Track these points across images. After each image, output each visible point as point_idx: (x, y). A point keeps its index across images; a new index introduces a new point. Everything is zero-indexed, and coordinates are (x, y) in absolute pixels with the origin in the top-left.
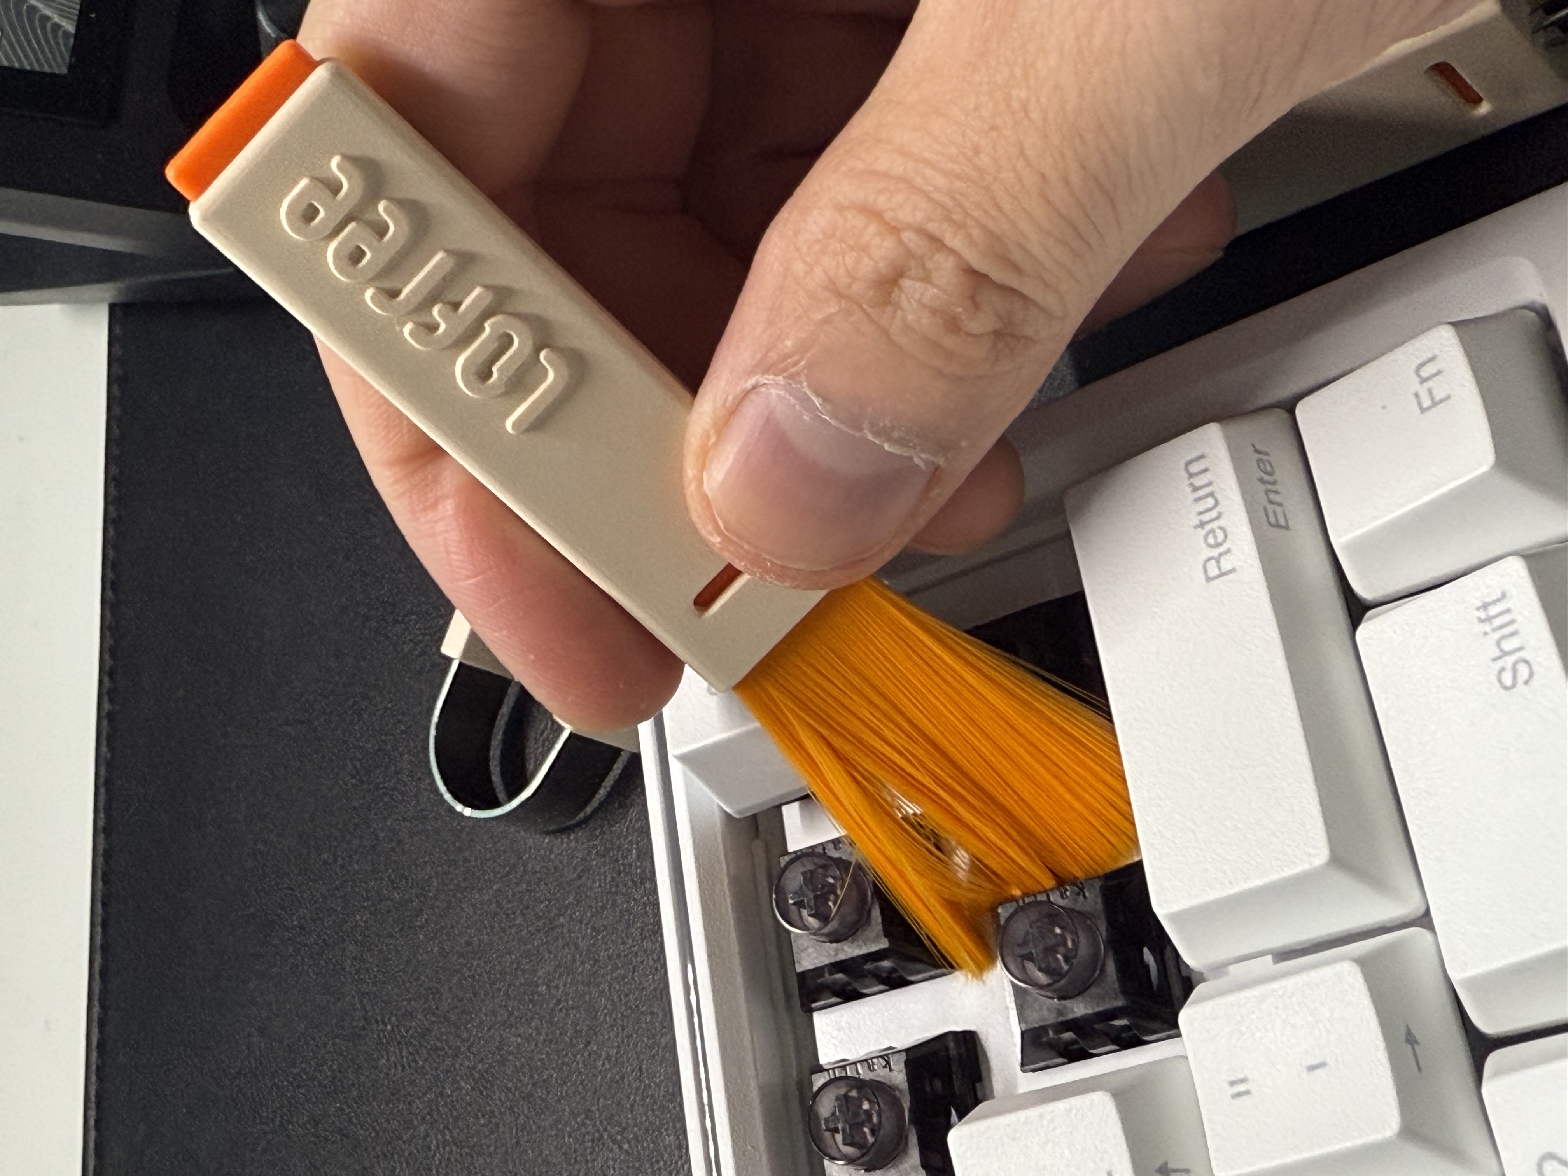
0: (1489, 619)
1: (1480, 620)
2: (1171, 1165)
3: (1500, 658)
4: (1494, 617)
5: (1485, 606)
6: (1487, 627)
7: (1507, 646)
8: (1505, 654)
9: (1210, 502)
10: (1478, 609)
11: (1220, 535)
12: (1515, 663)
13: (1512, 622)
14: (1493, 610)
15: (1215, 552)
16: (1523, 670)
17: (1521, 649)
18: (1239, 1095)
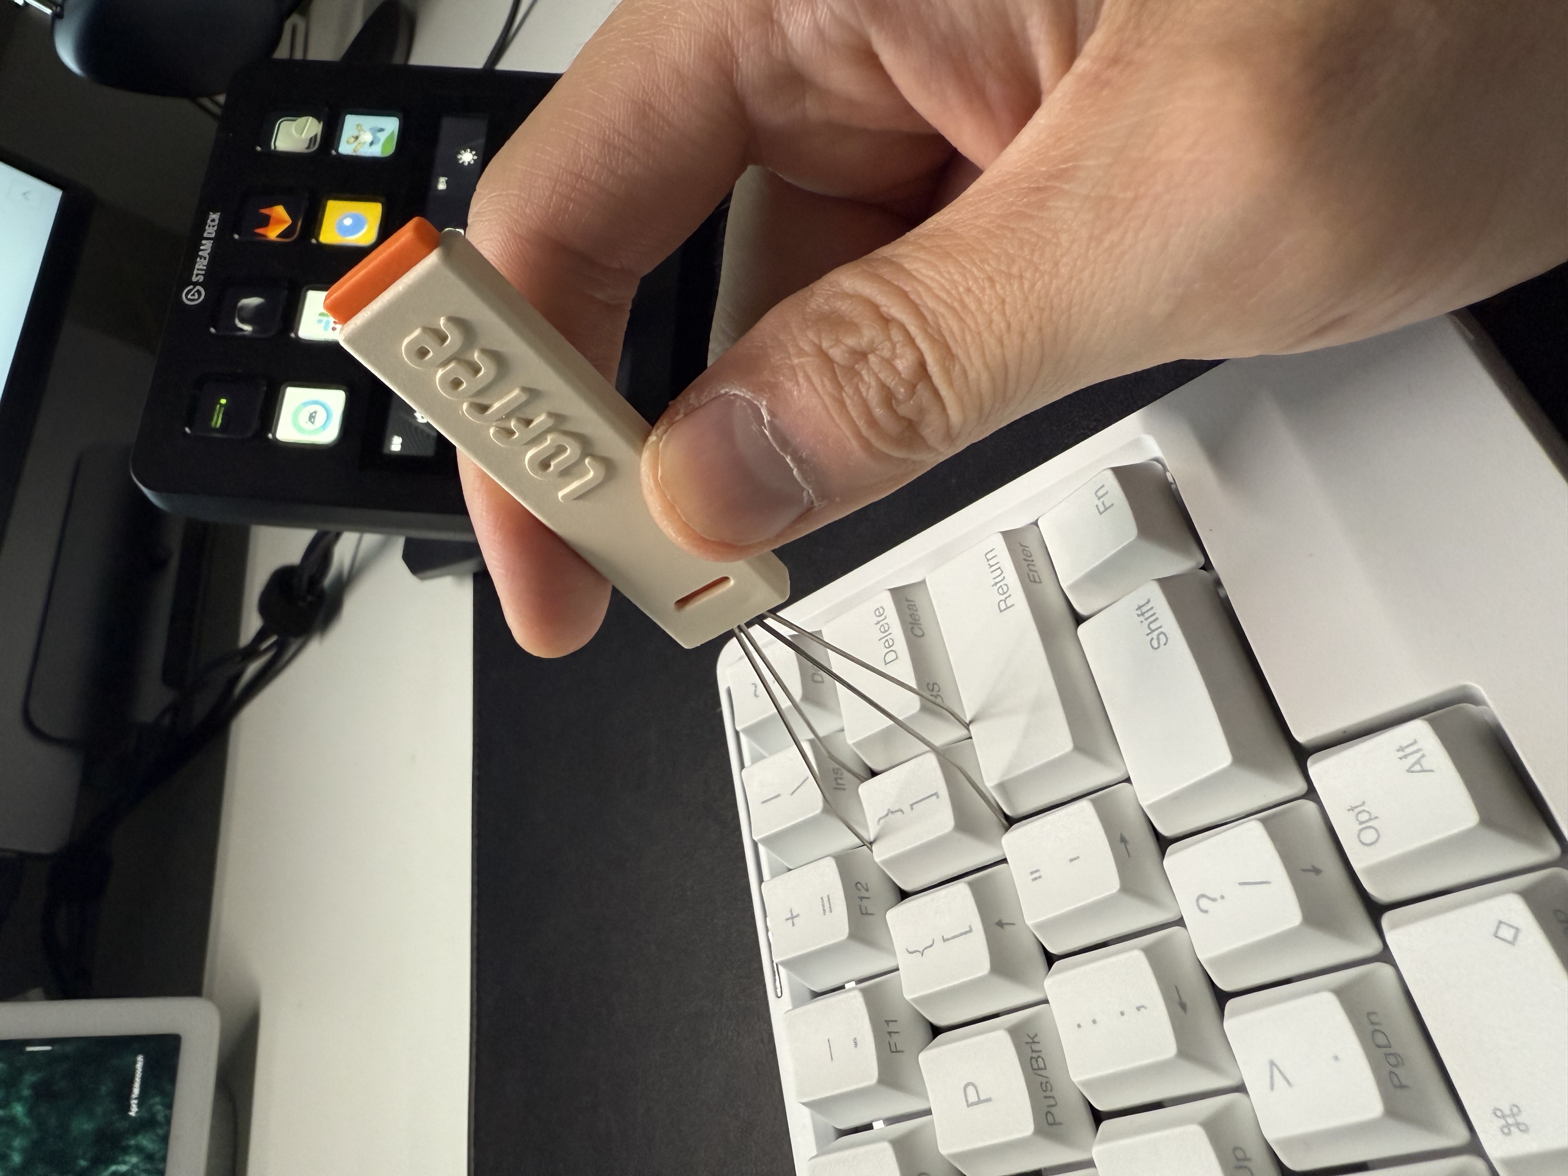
0: (1143, 614)
1: (1138, 615)
2: (1004, 922)
3: (1150, 633)
4: (1145, 613)
5: (1139, 608)
6: (1142, 618)
7: (1153, 626)
8: (1153, 631)
9: (999, 572)
10: (1137, 610)
11: (1005, 588)
12: (1159, 635)
13: (1154, 614)
14: (1144, 609)
15: (1003, 597)
16: (1163, 639)
17: (1160, 627)
18: (1035, 879)
